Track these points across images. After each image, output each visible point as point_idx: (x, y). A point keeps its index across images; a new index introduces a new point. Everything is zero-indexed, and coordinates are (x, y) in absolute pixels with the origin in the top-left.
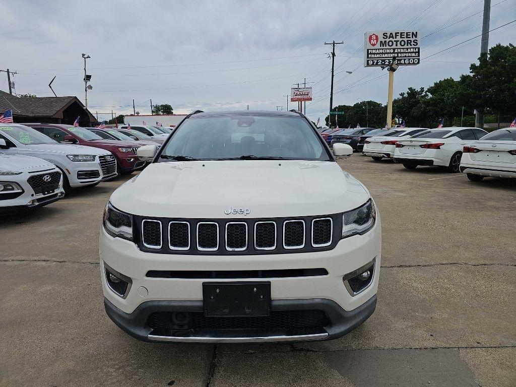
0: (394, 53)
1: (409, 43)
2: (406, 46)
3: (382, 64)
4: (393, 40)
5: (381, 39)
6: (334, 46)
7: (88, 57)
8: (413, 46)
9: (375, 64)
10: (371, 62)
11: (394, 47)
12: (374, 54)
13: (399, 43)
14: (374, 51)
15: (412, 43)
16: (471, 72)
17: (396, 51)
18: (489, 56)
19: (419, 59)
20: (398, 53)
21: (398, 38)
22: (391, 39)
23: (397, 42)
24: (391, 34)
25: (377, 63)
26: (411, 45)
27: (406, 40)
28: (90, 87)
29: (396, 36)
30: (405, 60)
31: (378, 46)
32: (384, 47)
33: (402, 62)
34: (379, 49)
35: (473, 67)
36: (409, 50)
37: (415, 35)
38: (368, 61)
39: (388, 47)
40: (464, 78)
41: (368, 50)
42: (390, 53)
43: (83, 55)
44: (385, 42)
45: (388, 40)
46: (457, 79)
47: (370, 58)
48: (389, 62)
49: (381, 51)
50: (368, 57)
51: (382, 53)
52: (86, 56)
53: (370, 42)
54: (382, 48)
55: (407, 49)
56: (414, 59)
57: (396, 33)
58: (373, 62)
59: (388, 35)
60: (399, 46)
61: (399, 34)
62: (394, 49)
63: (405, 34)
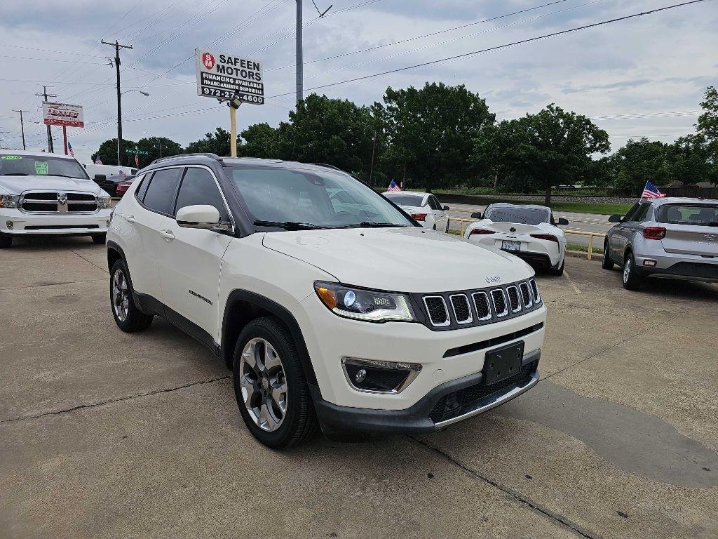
0: (234, 84)
1: (251, 75)
2: (247, 79)
3: (221, 96)
4: (233, 67)
5: (217, 61)
6: (117, 49)
8: (256, 81)
9: (212, 94)
10: (207, 91)
11: (234, 76)
12: (211, 80)
13: (239, 72)
14: (211, 77)
15: (255, 76)
16: (290, 120)
17: (237, 82)
18: (306, 105)
19: (263, 98)
20: (239, 85)
21: (238, 66)
22: (230, 65)
23: (237, 70)
24: (229, 58)
25: (215, 93)
26: (253, 78)
27: (247, 70)
29: (236, 62)
30: (248, 96)
31: (214, 70)
32: (222, 74)
33: (245, 98)
34: (216, 76)
35: (291, 114)
36: (252, 85)
37: (257, 67)
38: (203, 88)
39: (226, 74)
40: (284, 126)
41: (202, 73)
42: (230, 83)
44: (223, 67)
45: (226, 65)
46: (275, 126)
47: (205, 84)
48: (230, 95)
49: (218, 78)
50: (202, 83)
51: (221, 82)
53: (204, 63)
54: (219, 73)
55: (250, 82)
56: (258, 97)
57: (235, 59)
58: (210, 92)
59: (226, 59)
60: (240, 77)
61: (239, 61)
62: (235, 80)
63: (246, 63)
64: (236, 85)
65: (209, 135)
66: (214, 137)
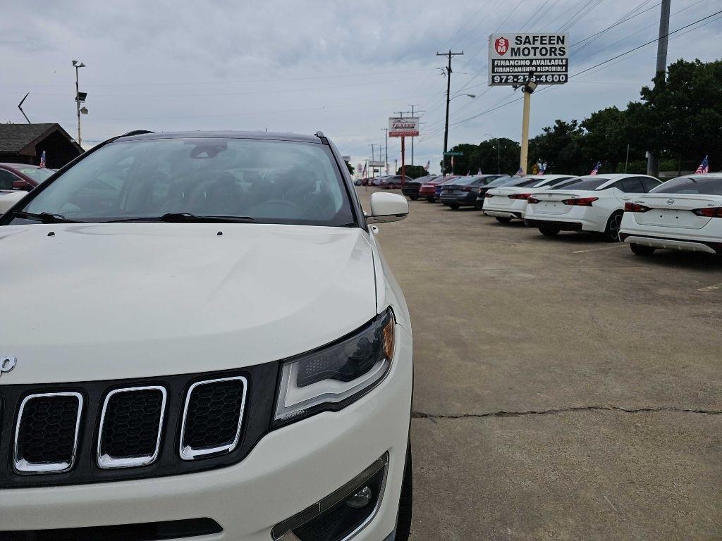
0: (531, 65)
1: (553, 51)
2: (548, 56)
3: (514, 82)
4: (530, 47)
5: (512, 44)
6: (450, 58)
7: (82, 66)
8: (559, 57)
9: (503, 81)
10: (497, 79)
11: (531, 56)
12: (503, 66)
13: (538, 51)
14: (503, 63)
15: (558, 52)
16: (642, 99)
17: (534, 63)
18: (667, 76)
19: (566, 76)
20: (536, 66)
21: (538, 44)
22: (527, 45)
23: (535, 49)
24: (527, 37)
25: (507, 80)
26: (556, 55)
27: (548, 47)
28: (85, 111)
29: (534, 40)
30: (546, 76)
31: (508, 55)
32: (517, 57)
33: (543, 79)
34: (509, 60)
35: (645, 91)
36: (553, 62)
37: (561, 40)
38: (493, 77)
39: (522, 57)
40: (633, 107)
41: (493, 61)
42: (526, 66)
43: (74, 62)
44: (519, 49)
45: (522, 46)
46: (623, 108)
47: (497, 72)
48: (525, 79)
49: (512, 63)
50: (493, 72)
51: (515, 66)
52: (78, 64)
53: (497, 49)
54: (514, 57)
55: (550, 60)
56: (559, 76)
57: (534, 37)
58: (501, 79)
59: (523, 40)
60: (538, 56)
61: (539, 39)
62: (531, 61)
63: (547, 39)
64: (533, 66)
65: (546, 130)
66: (552, 131)
